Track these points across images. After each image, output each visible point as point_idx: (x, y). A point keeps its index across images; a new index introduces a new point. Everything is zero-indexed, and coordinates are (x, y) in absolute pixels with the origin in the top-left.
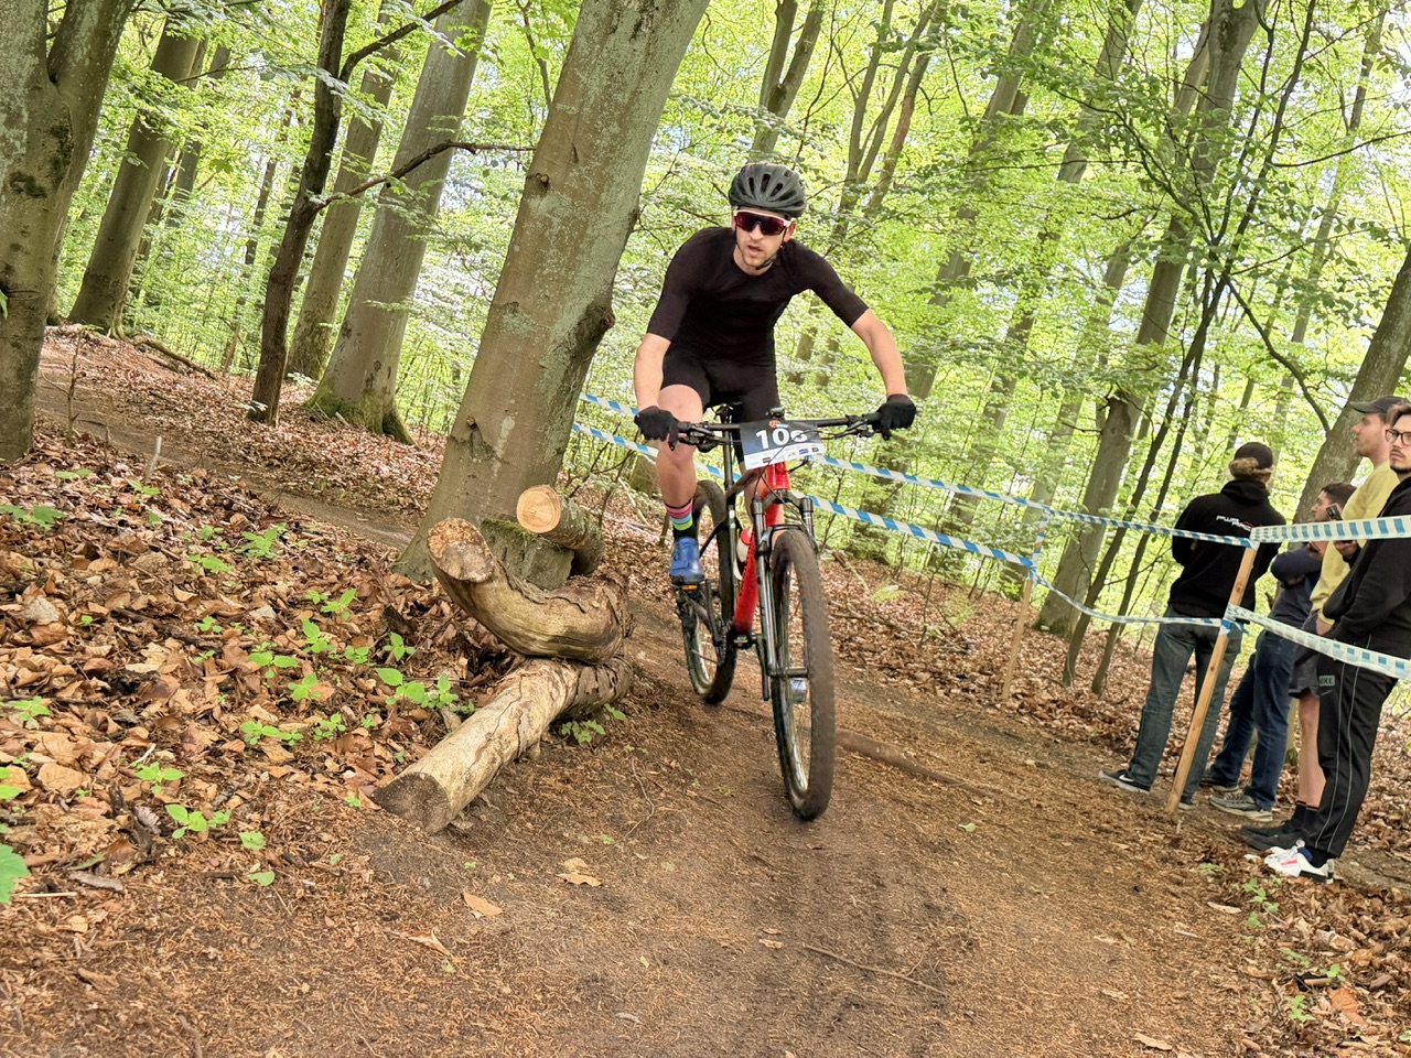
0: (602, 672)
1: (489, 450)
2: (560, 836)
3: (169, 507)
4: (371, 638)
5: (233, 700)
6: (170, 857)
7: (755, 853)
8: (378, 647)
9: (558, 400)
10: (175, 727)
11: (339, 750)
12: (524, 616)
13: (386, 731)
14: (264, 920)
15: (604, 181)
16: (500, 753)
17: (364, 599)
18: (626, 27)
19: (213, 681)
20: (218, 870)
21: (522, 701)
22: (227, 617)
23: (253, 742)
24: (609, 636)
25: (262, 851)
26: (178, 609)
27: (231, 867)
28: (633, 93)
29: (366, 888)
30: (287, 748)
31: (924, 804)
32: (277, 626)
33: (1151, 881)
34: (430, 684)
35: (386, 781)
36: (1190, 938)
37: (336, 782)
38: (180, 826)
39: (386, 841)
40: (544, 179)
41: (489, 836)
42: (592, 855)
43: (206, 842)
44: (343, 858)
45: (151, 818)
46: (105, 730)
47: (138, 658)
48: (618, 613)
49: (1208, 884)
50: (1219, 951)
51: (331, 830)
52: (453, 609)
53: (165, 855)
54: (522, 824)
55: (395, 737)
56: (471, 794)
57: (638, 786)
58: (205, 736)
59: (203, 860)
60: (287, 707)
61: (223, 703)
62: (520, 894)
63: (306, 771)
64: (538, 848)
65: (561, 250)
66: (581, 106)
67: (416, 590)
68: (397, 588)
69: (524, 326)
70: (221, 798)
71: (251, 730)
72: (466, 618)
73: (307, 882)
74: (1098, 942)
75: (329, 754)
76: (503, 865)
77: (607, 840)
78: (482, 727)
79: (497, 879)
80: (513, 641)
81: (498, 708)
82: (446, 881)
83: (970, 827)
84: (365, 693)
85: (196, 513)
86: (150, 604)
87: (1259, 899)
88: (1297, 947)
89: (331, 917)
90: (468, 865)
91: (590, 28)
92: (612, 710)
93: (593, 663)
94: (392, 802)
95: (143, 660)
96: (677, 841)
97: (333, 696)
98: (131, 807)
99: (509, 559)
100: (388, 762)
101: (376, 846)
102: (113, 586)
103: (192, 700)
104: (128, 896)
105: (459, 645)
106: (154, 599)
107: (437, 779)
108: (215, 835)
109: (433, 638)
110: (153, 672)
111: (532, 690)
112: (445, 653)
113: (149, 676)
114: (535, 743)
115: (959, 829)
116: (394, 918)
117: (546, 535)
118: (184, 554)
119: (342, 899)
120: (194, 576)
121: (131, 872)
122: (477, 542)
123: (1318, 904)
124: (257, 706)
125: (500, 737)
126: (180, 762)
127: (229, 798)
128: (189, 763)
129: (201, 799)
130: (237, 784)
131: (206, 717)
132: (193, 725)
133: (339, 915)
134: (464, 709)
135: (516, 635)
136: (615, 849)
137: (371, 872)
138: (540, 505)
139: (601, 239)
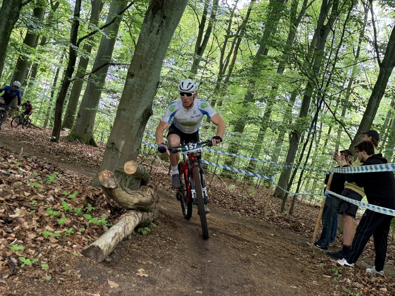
0: (150, 214)
1: (117, 150)
2: (137, 262)
3: (25, 168)
4: (82, 205)
5: (40, 225)
6: (20, 273)
7: (194, 265)
8: (84, 208)
9: (137, 135)
10: (23, 233)
11: (72, 239)
12: (127, 198)
13: (86, 233)
14: (48, 291)
15: (149, 74)
16: (119, 238)
17: (80, 194)
18: (155, 31)
19: (35, 219)
20: (34, 276)
21: (126, 223)
22: (39, 200)
23: (46, 237)
24: (151, 203)
25: (48, 270)
26: (25, 198)
27: (38, 275)
28: (157, 49)
29: (79, 280)
30: (56, 238)
31: (242, 249)
32: (54, 202)
33: (307, 269)
34: (99, 218)
35: (86, 247)
36: (317, 285)
37: (71, 248)
38: (23, 263)
39: (85, 266)
40: (132, 74)
41: (116, 263)
42: (147, 268)
43: (31, 268)
44: (72, 271)
45: (14, 260)
46: (2, 235)
47: (13, 213)
48: (154, 197)
49: (322, 269)
50: (325, 289)
51: (68, 263)
52: (106, 196)
53: (18, 272)
54: (126, 259)
55: (89, 234)
56: (110, 251)
57: (160, 246)
58: (32, 236)
59: (30, 273)
60: (57, 226)
61: (38, 225)
62: (125, 280)
63: (62, 245)
64: (130, 266)
65: (137, 93)
66: (143, 53)
67: (96, 191)
68: (90, 190)
69: (127, 114)
70: (36, 254)
71: (46, 233)
72: (110, 199)
73: (62, 279)
74: (292, 288)
75: (69, 240)
76: (120, 272)
77: (151, 262)
78: (114, 231)
79: (118, 276)
80: (123, 205)
81: (119, 225)
82: (103, 277)
83: (255, 255)
84: (80, 221)
85: (33, 169)
86: (17, 197)
87: (336, 274)
88: (347, 287)
89: (68, 289)
90: (109, 272)
91: (145, 31)
92: (153, 224)
93: (147, 211)
94: (87, 254)
95: (14, 213)
96: (171, 262)
97: (71, 223)
98: (9, 258)
99: (123, 181)
100: (86, 242)
101: (82, 267)
102: (6, 192)
103: (28, 225)
104: (7, 285)
105: (108, 206)
106: (18, 195)
107: (100, 247)
108: (34, 265)
109: (100, 205)
110: (17, 217)
111: (129, 219)
112: (104, 209)
113: (16, 219)
114: (130, 235)
115: (252, 255)
116: (87, 289)
117: (133, 175)
118: (28, 182)
119: (72, 283)
120: (30, 188)
121: (8, 277)
122: (112, 177)
123: (353, 274)
124: (48, 226)
125: (119, 234)
126: (24, 243)
127: (39, 254)
128: (27, 244)
129: (30, 255)
130: (41, 250)
131: (32, 230)
132: (28, 232)
133: (70, 288)
134: (109, 225)
135: (124, 203)
136: (153, 265)
137: (80, 275)
138: (131, 166)
139: (149, 90)
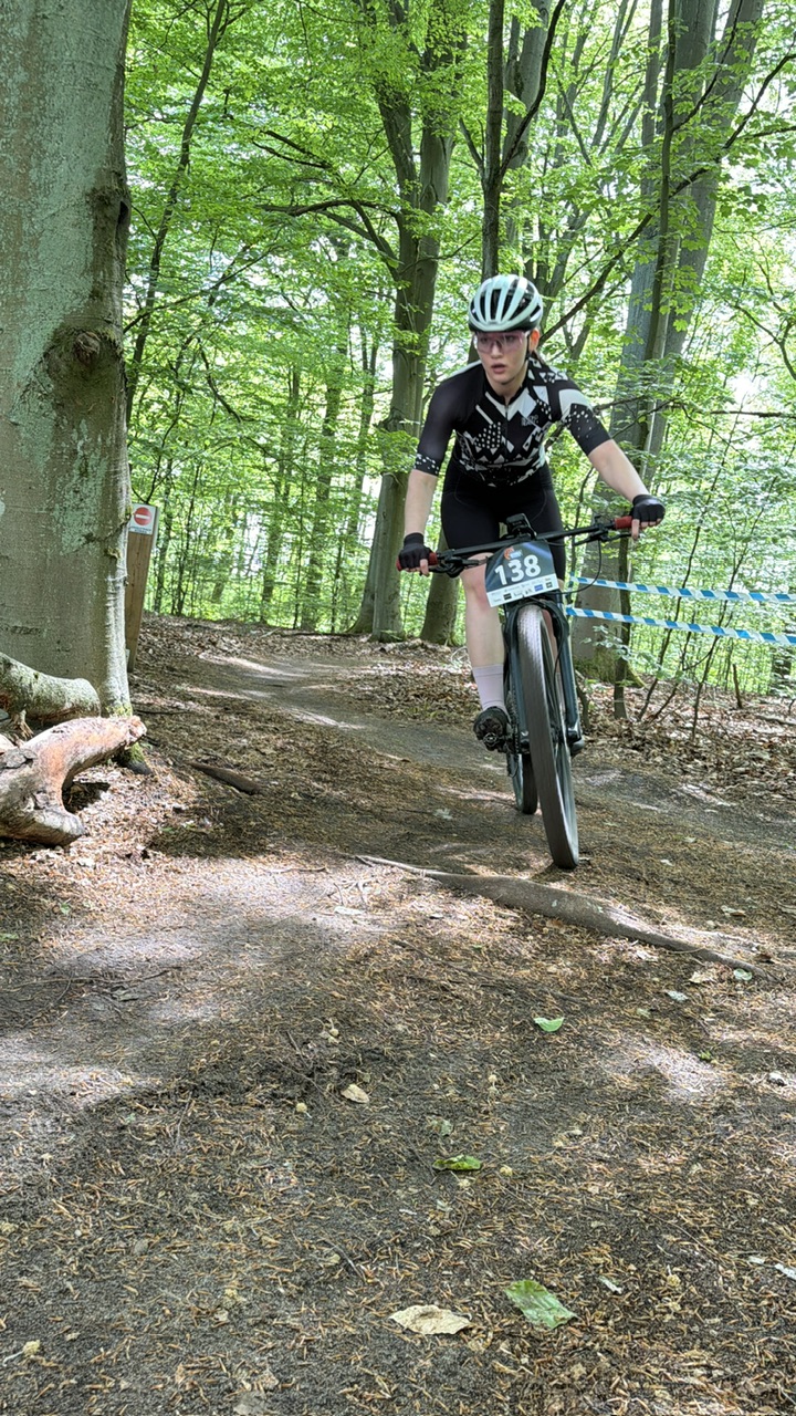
65: (2, 263)
139: (49, 234)
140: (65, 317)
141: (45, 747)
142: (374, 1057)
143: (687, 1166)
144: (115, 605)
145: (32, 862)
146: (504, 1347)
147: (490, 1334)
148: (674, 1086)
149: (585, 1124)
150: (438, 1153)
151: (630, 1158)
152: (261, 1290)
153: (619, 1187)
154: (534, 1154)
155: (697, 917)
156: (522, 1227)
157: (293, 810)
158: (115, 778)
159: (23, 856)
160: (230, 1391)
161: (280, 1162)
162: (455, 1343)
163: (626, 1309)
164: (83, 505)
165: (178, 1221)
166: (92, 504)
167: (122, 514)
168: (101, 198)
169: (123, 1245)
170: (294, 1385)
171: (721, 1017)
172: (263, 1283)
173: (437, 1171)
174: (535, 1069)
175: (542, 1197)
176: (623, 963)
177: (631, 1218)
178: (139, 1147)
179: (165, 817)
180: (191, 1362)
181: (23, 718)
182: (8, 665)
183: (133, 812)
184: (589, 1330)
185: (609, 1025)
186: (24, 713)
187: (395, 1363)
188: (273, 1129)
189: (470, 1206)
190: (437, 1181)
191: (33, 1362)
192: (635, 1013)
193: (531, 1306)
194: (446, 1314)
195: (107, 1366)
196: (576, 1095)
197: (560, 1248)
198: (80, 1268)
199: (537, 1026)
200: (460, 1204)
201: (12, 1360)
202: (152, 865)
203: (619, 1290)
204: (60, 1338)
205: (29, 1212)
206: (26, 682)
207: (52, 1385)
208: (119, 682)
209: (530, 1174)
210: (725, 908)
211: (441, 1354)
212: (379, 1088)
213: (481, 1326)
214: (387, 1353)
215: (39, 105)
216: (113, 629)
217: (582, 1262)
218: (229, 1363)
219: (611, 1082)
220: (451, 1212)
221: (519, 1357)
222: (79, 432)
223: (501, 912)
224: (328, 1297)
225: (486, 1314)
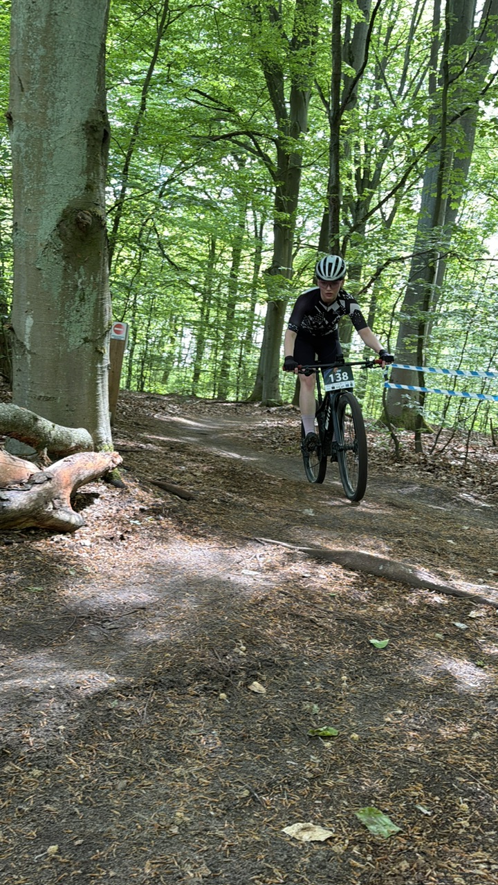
1: (22, 345)
15: (46, 99)
66: (17, 44)
69: (23, 238)
139: (59, 150)
140: (70, 202)
141: (59, 471)
142: (268, 664)
143: (470, 733)
144: (102, 382)
145: (52, 542)
146: (355, 850)
147: (347, 841)
148: (460, 683)
149: (404, 708)
150: (310, 725)
151: (434, 728)
152: (199, 813)
153: (427, 747)
154: (372, 726)
155: (471, 576)
156: (365, 772)
157: (214, 510)
158: (103, 490)
159: (46, 539)
160: (180, 877)
161: (210, 731)
162: (324, 847)
163: (434, 825)
164: (82, 320)
165: (145, 769)
166: (88, 318)
167: (106, 325)
168: (91, 127)
169: (110, 784)
170: (221, 874)
171: (489, 639)
172: (200, 809)
173: (310, 737)
174: (371, 672)
175: (378, 754)
176: (426, 605)
177: (436, 767)
178: (120, 721)
179: (135, 515)
180: (154, 859)
181: (46, 453)
182: (36, 420)
183: (114, 511)
184: (411, 839)
185: (418, 644)
186: (45, 451)
187: (286, 860)
188: (205, 710)
189: (332, 759)
190: (310, 743)
191: (53, 859)
192: (434, 637)
193: (373, 823)
194: (318, 829)
195: (101, 862)
196: (399, 689)
197: (390, 786)
198: (83, 798)
199: (372, 645)
200: (325, 758)
201: (40, 858)
202: (126, 544)
203: (429, 813)
204: (71, 843)
205: (51, 763)
206: (47, 430)
207: (66, 874)
208: (105, 431)
209: (370, 739)
210: (490, 570)
211: (316, 854)
212: (272, 684)
213: (341, 836)
214: (281, 853)
215: (52, 69)
216: (101, 397)
217: (404, 795)
218: (179, 859)
219: (420, 680)
220: (320, 763)
221: (365, 856)
222: (79, 273)
223: (347, 573)
224: (242, 817)
225: (344, 829)
